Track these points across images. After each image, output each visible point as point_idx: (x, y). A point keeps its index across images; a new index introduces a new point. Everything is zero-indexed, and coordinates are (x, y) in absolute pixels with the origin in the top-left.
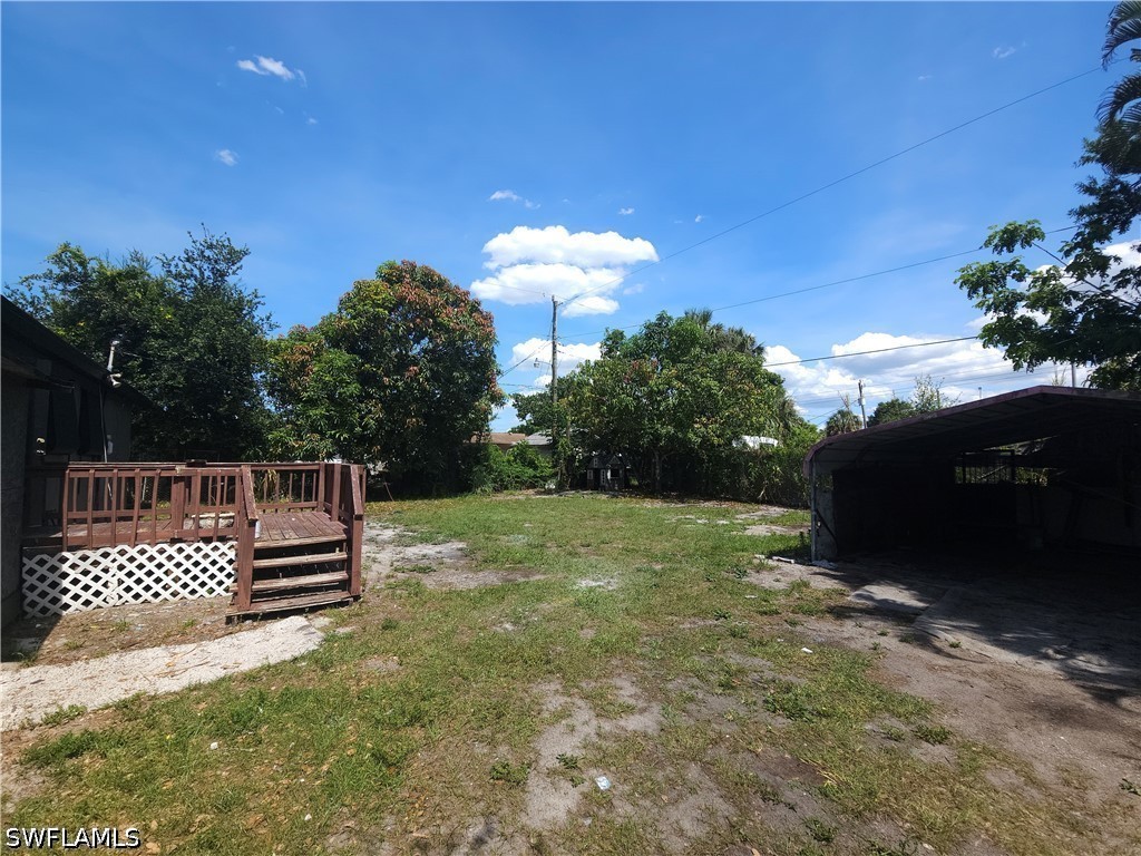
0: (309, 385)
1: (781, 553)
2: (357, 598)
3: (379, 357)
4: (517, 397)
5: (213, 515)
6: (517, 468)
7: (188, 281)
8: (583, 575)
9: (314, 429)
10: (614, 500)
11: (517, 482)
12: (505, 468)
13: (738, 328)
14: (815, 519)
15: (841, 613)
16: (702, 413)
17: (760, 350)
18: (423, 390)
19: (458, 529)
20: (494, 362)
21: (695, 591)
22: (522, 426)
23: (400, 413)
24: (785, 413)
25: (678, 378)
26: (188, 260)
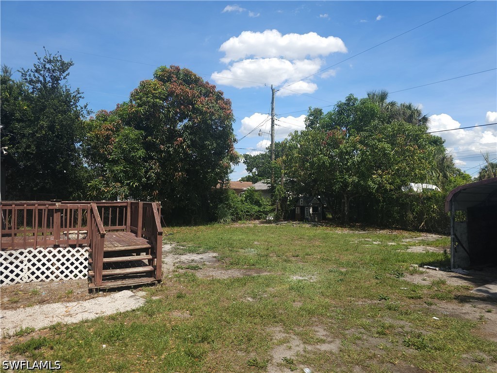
0: (113, 151)
1: (430, 264)
2: (159, 281)
3: (157, 132)
4: (246, 156)
5: (76, 232)
6: (247, 206)
7: (37, 85)
8: (295, 273)
9: (116, 179)
10: (315, 228)
11: (247, 215)
12: (239, 205)
13: (407, 104)
14: (453, 240)
15: (463, 299)
16: (379, 167)
17: (425, 119)
18: (185, 153)
19: (211, 245)
20: (232, 133)
21: (367, 284)
22: (249, 176)
23: (171, 169)
24: (444, 166)
25: (361, 142)
26: (36, 71)
